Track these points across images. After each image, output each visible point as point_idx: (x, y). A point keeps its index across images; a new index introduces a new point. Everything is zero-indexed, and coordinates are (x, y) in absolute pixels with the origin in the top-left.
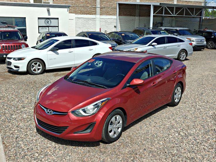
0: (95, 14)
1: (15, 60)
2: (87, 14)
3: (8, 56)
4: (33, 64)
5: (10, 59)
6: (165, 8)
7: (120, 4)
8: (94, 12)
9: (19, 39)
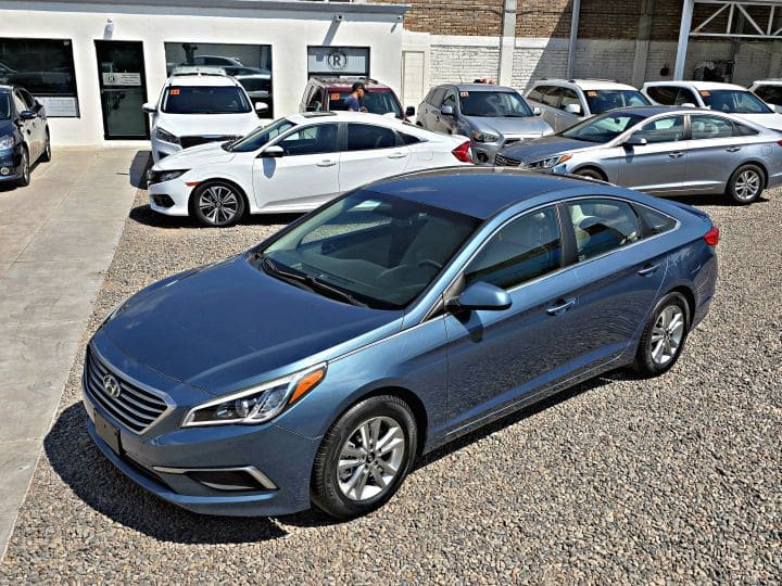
0: (500, 32)
2: (472, 32)
6: (736, 9)
8: (495, 25)
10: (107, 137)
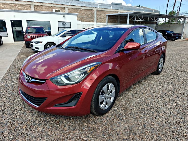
0: (94, 22)
1: (36, 43)
2: (89, 22)
3: (32, 41)
4: (48, 46)
5: (33, 43)
6: (137, 16)
7: (108, 16)
8: (93, 20)
9: (44, 32)
10: (14, 41)
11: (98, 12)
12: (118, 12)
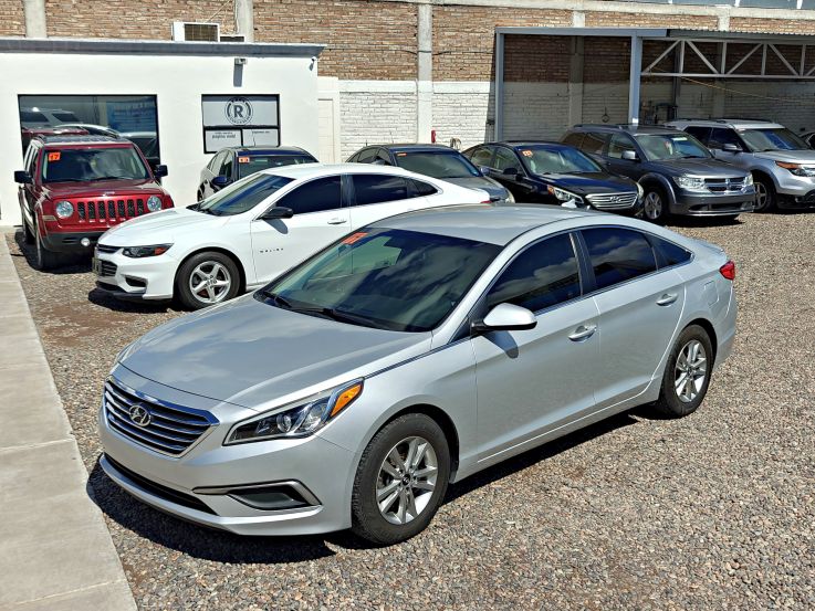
0: (415, 76)
1: (131, 256)
2: (382, 76)
3: (103, 241)
4: (197, 270)
5: (111, 252)
9: (138, 177)
11: (441, 18)
12: (570, 11)
